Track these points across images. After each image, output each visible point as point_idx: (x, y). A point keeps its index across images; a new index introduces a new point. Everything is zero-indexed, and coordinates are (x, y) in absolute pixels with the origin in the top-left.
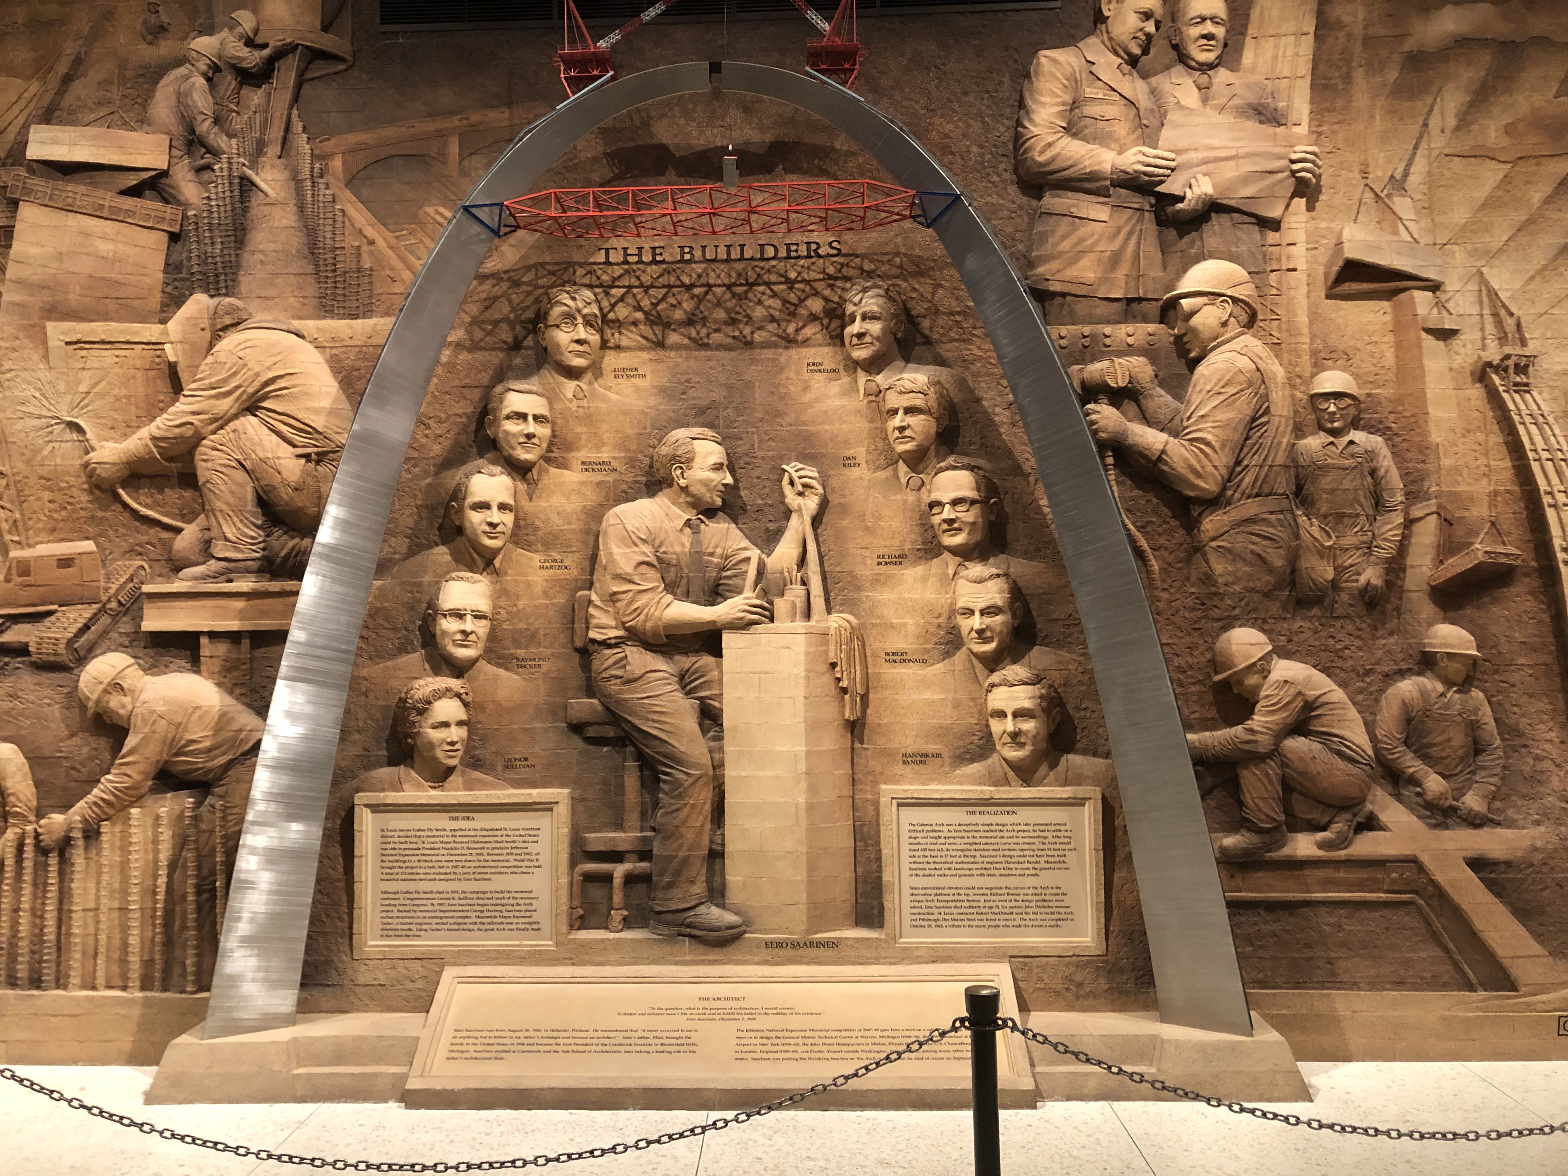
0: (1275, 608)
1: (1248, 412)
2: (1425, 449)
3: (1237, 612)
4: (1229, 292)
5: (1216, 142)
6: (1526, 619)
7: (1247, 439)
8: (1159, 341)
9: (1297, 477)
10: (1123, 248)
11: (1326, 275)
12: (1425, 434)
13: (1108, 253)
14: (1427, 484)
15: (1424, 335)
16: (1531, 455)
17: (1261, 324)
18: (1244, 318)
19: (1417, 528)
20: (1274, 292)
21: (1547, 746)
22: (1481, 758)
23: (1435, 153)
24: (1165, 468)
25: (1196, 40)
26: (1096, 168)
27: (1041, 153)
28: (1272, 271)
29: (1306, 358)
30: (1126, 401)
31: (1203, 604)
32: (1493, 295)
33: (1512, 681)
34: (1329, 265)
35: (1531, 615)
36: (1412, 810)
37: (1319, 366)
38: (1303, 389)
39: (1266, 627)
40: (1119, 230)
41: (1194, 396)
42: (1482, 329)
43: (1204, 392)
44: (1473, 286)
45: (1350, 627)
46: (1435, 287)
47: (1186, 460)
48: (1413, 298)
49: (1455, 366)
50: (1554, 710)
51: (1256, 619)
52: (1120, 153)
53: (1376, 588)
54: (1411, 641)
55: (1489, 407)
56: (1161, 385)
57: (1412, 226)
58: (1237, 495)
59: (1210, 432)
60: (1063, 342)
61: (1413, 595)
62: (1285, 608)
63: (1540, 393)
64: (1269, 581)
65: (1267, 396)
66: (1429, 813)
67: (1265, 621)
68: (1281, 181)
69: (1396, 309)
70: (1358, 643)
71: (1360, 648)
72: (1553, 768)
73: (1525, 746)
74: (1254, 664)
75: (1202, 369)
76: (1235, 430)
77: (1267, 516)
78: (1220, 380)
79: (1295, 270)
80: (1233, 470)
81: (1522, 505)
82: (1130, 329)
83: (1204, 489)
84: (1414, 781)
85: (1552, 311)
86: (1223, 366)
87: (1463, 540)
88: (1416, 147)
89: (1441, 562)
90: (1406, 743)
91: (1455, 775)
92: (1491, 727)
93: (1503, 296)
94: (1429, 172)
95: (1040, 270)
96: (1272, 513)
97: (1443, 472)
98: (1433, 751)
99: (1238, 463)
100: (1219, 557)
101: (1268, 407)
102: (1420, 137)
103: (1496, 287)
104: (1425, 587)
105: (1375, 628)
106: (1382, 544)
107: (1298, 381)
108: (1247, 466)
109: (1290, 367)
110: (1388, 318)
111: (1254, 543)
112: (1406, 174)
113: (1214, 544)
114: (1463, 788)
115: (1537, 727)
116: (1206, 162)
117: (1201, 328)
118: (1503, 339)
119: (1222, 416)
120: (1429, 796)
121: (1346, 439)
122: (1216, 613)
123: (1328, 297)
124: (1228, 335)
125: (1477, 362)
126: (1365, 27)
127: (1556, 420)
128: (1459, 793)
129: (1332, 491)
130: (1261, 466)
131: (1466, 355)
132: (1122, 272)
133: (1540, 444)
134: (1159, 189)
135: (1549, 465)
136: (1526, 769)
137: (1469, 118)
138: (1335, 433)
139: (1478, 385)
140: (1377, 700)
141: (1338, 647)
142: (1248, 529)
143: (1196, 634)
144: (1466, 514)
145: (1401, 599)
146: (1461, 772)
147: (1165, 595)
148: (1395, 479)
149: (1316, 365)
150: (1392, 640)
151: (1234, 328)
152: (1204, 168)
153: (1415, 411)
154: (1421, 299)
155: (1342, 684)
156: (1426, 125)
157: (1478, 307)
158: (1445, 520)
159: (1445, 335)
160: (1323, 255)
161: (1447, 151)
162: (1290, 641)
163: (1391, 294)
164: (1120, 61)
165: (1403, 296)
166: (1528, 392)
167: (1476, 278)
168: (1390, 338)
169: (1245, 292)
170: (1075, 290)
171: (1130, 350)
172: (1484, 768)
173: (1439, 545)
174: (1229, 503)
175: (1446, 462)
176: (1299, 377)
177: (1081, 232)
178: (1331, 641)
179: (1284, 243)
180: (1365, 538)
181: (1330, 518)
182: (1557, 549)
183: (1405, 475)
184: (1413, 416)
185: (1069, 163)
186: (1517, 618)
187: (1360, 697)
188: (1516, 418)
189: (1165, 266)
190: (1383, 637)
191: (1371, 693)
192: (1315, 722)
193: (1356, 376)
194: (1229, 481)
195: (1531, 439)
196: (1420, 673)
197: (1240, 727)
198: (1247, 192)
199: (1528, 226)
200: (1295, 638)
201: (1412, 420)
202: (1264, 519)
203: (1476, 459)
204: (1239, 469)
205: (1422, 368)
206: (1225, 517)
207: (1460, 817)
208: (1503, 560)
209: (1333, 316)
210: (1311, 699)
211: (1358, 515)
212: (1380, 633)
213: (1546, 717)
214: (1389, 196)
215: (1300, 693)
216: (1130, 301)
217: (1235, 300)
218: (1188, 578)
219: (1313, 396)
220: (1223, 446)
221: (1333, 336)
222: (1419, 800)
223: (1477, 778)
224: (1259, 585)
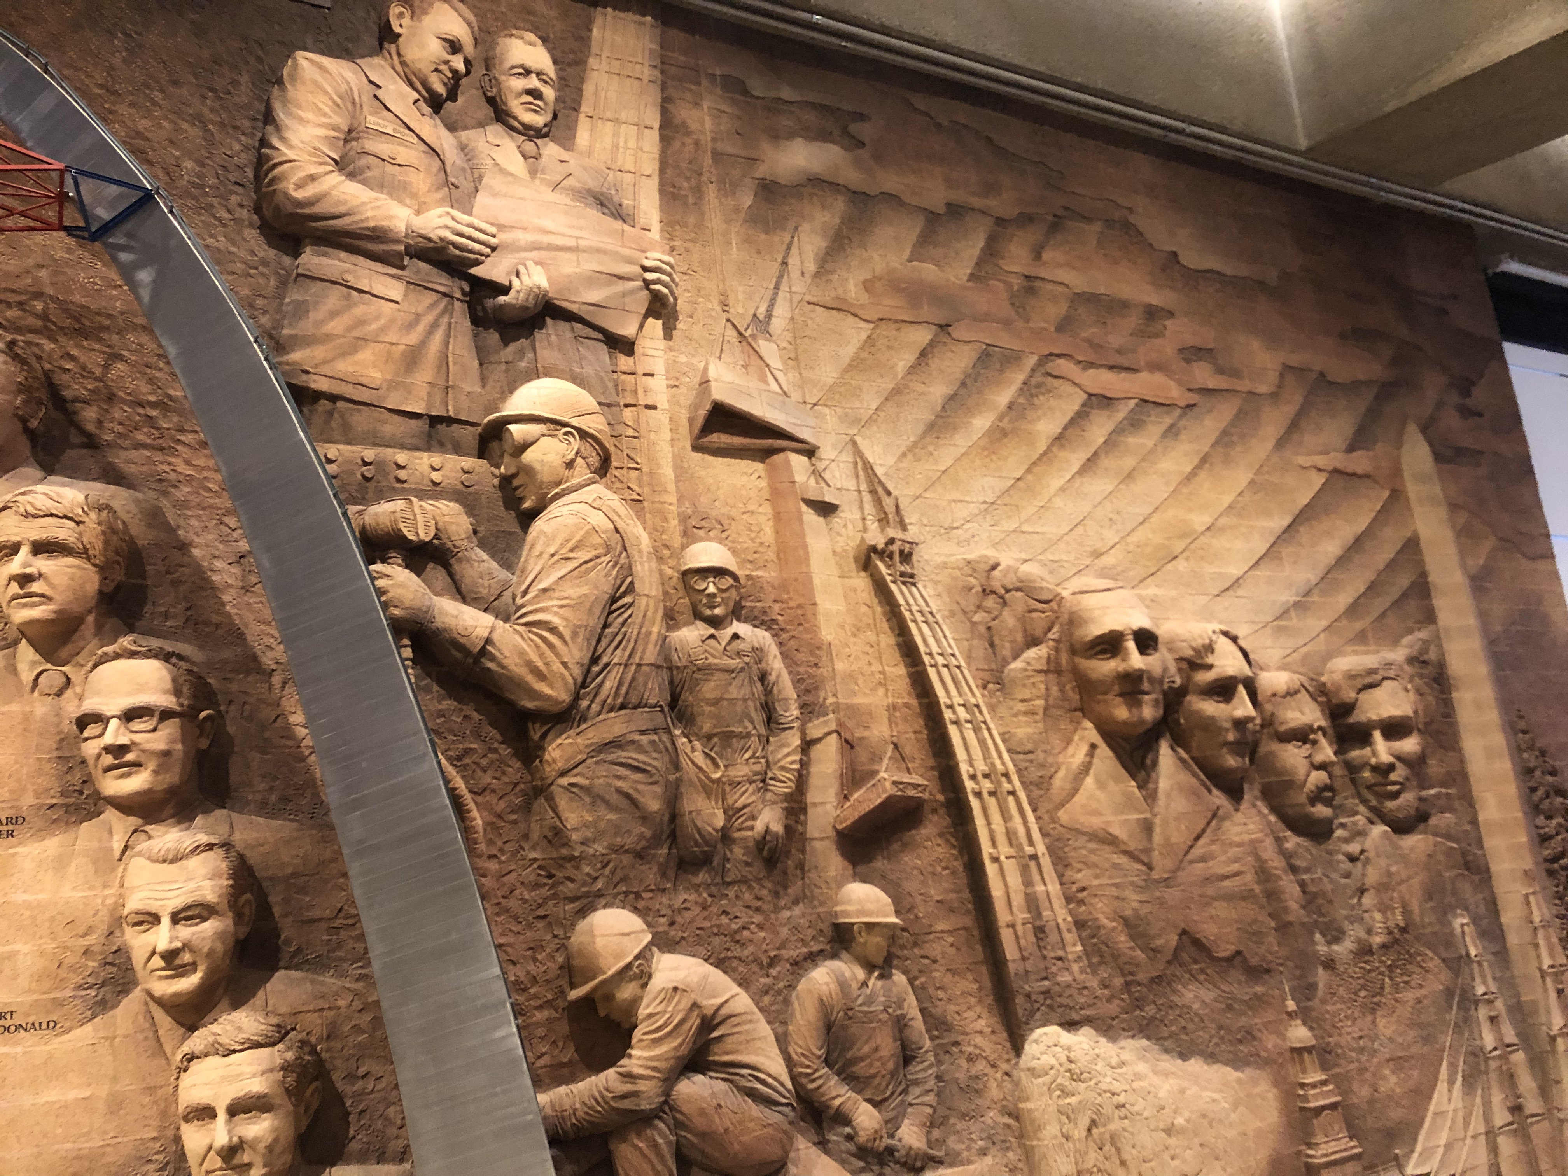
0: (651, 876)
1: (606, 588)
2: (817, 648)
3: (599, 885)
4: (575, 422)
5: (549, 224)
6: (939, 869)
7: (606, 626)
8: (478, 483)
9: (671, 682)
10: (423, 344)
11: (691, 421)
12: (814, 630)
13: (402, 348)
14: (822, 694)
15: (804, 508)
16: (927, 659)
17: (617, 473)
18: (595, 460)
19: (816, 751)
20: (630, 432)
21: (979, 1040)
22: (911, 1068)
23: (796, 298)
24: (491, 665)
25: (520, 95)
26: (385, 223)
27: (299, 186)
28: (626, 406)
29: (674, 523)
30: (431, 565)
31: (550, 876)
32: (868, 468)
33: (932, 954)
34: (695, 407)
35: (943, 864)
36: (843, 1162)
37: (689, 536)
38: (672, 562)
39: (641, 905)
40: (418, 317)
41: (532, 561)
42: (861, 508)
43: (546, 556)
44: (847, 457)
45: (747, 896)
46: (810, 452)
47: (522, 653)
48: (788, 462)
49: (838, 549)
50: (980, 989)
51: (626, 894)
52: (418, 213)
53: (776, 836)
54: (820, 910)
55: (876, 601)
56: (482, 545)
57: (779, 375)
58: (595, 707)
59: (556, 614)
60: (332, 469)
61: (818, 845)
62: (664, 875)
63: (925, 587)
64: (642, 836)
65: (630, 567)
66: (862, 1164)
67: (638, 896)
68: (632, 292)
69: (772, 472)
70: (758, 918)
71: (760, 927)
72: (989, 1070)
73: (956, 1044)
74: (629, 966)
75: (539, 525)
76: (590, 611)
77: (637, 737)
78: (567, 541)
79: (654, 408)
80: (588, 671)
81: (922, 722)
82: (436, 459)
83: (548, 698)
84: (842, 1118)
85: (927, 495)
86: (571, 521)
87: (866, 768)
88: (777, 287)
89: (846, 797)
90: (828, 1062)
91: (886, 1099)
92: (918, 1024)
93: (880, 471)
94: (792, 319)
95: (296, 356)
96: (643, 732)
97: (838, 679)
98: (860, 1069)
99: (595, 660)
100: (572, 800)
101: (632, 583)
102: (780, 277)
103: (871, 460)
104: (831, 833)
105: (776, 895)
106: (781, 775)
107: (666, 552)
108: (607, 665)
109: (656, 532)
110: (763, 484)
111: (619, 778)
112: (769, 316)
113: (564, 781)
114: (896, 1117)
115: (965, 1015)
116: (536, 247)
117: (538, 467)
118: (883, 521)
119: (573, 591)
120: (862, 1138)
121: (729, 632)
122: (568, 888)
123: (696, 448)
124: (575, 481)
125: (859, 546)
126: (714, 140)
127: (944, 618)
128: (893, 1124)
129: (716, 702)
130: (626, 665)
131: (848, 537)
132: (424, 376)
133: (935, 649)
134: (474, 271)
135: (944, 671)
136: (961, 1076)
137: (828, 267)
138: (715, 622)
139: (863, 574)
140: (787, 1002)
141: (734, 927)
142: (611, 757)
143: (541, 924)
144: (866, 734)
145: (803, 851)
146: (892, 1094)
147: (493, 866)
148: (786, 688)
149: (685, 534)
150: (798, 910)
151: (581, 473)
152: (535, 254)
153: (801, 601)
154: (798, 461)
155: (743, 983)
156: (785, 263)
157: (854, 482)
158: (846, 741)
159: (826, 509)
160: (687, 396)
161: (808, 298)
162: (672, 924)
163: (764, 455)
164: (416, 96)
165: (777, 458)
166: (914, 584)
167: (850, 446)
168: (767, 508)
169: (595, 424)
170: (348, 391)
171: (435, 491)
172: (916, 1083)
173: (842, 774)
174: (583, 719)
175: (840, 666)
176: (666, 546)
177: (359, 311)
178: (724, 920)
179: (640, 371)
180: (758, 768)
181: (716, 740)
182: (965, 777)
183: (798, 682)
184: (800, 606)
185: (342, 209)
186: (930, 869)
187: (767, 1000)
188: (907, 614)
189: (484, 380)
190: (785, 908)
191: (779, 992)
192: (716, 1048)
193: (734, 552)
194: (584, 685)
195: (925, 641)
196: (834, 956)
197: (611, 1072)
198: (594, 296)
199: (896, 394)
200: (679, 920)
201: (800, 612)
202: (633, 742)
203: (870, 664)
204: (596, 669)
205: (805, 546)
206: (579, 740)
207: (897, 1162)
208: (912, 793)
209: (703, 473)
210: (709, 1012)
211: (748, 735)
212: (782, 903)
213: (973, 1000)
214: (753, 336)
215: (695, 1005)
216: (434, 420)
217: (584, 434)
218: (526, 837)
219: (687, 574)
220: (575, 634)
221: (704, 500)
222: (851, 1146)
223: (910, 1098)
224: (629, 841)
